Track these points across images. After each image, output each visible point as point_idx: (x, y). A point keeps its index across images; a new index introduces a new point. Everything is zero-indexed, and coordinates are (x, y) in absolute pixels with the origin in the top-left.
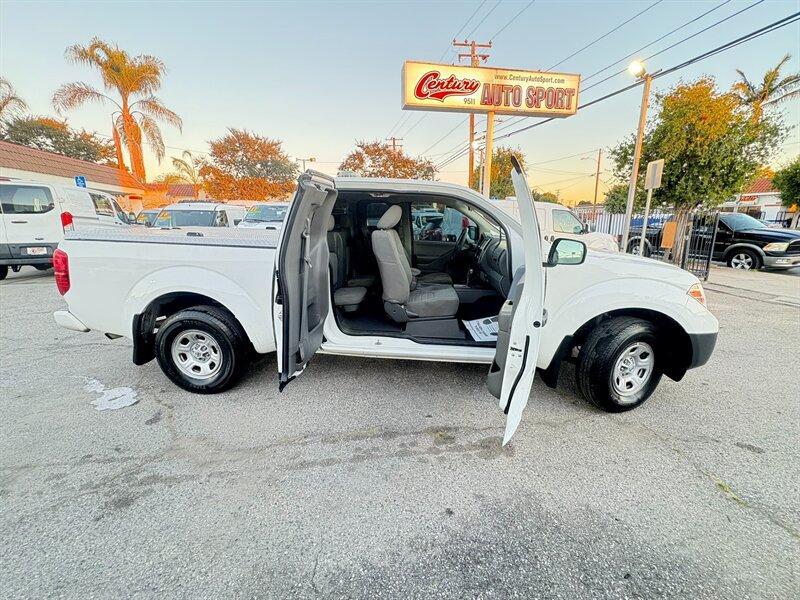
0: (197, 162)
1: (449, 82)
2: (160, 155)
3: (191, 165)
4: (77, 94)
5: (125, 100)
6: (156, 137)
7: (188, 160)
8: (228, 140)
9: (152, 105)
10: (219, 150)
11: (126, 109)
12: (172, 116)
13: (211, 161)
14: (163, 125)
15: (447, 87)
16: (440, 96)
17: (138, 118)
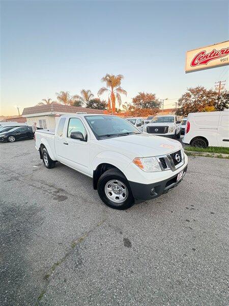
0: (128, 105)
1: (211, 54)
2: (120, 105)
3: (127, 106)
4: (103, 90)
5: (112, 90)
6: (119, 99)
7: (126, 105)
8: (138, 97)
9: (119, 90)
10: (135, 101)
11: (112, 92)
12: (125, 92)
13: (132, 104)
14: (122, 95)
15: (210, 57)
16: (205, 62)
17: (115, 94)
